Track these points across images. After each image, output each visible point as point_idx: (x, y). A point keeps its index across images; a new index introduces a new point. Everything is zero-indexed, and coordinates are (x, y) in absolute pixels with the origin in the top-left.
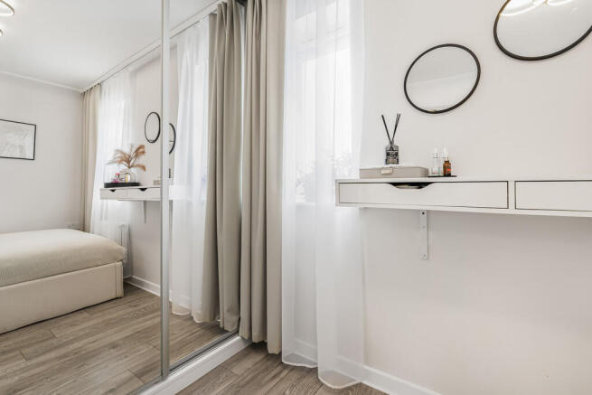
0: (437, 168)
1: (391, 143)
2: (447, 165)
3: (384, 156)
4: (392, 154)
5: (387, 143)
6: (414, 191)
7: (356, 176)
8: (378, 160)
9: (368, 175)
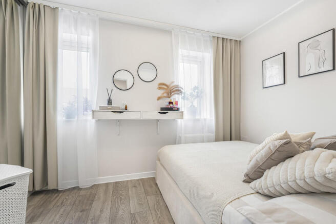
0: (123, 107)
1: (110, 98)
2: (126, 107)
3: (107, 102)
4: (110, 102)
5: (108, 98)
6: (119, 114)
7: (98, 109)
8: (105, 104)
9: (102, 109)
